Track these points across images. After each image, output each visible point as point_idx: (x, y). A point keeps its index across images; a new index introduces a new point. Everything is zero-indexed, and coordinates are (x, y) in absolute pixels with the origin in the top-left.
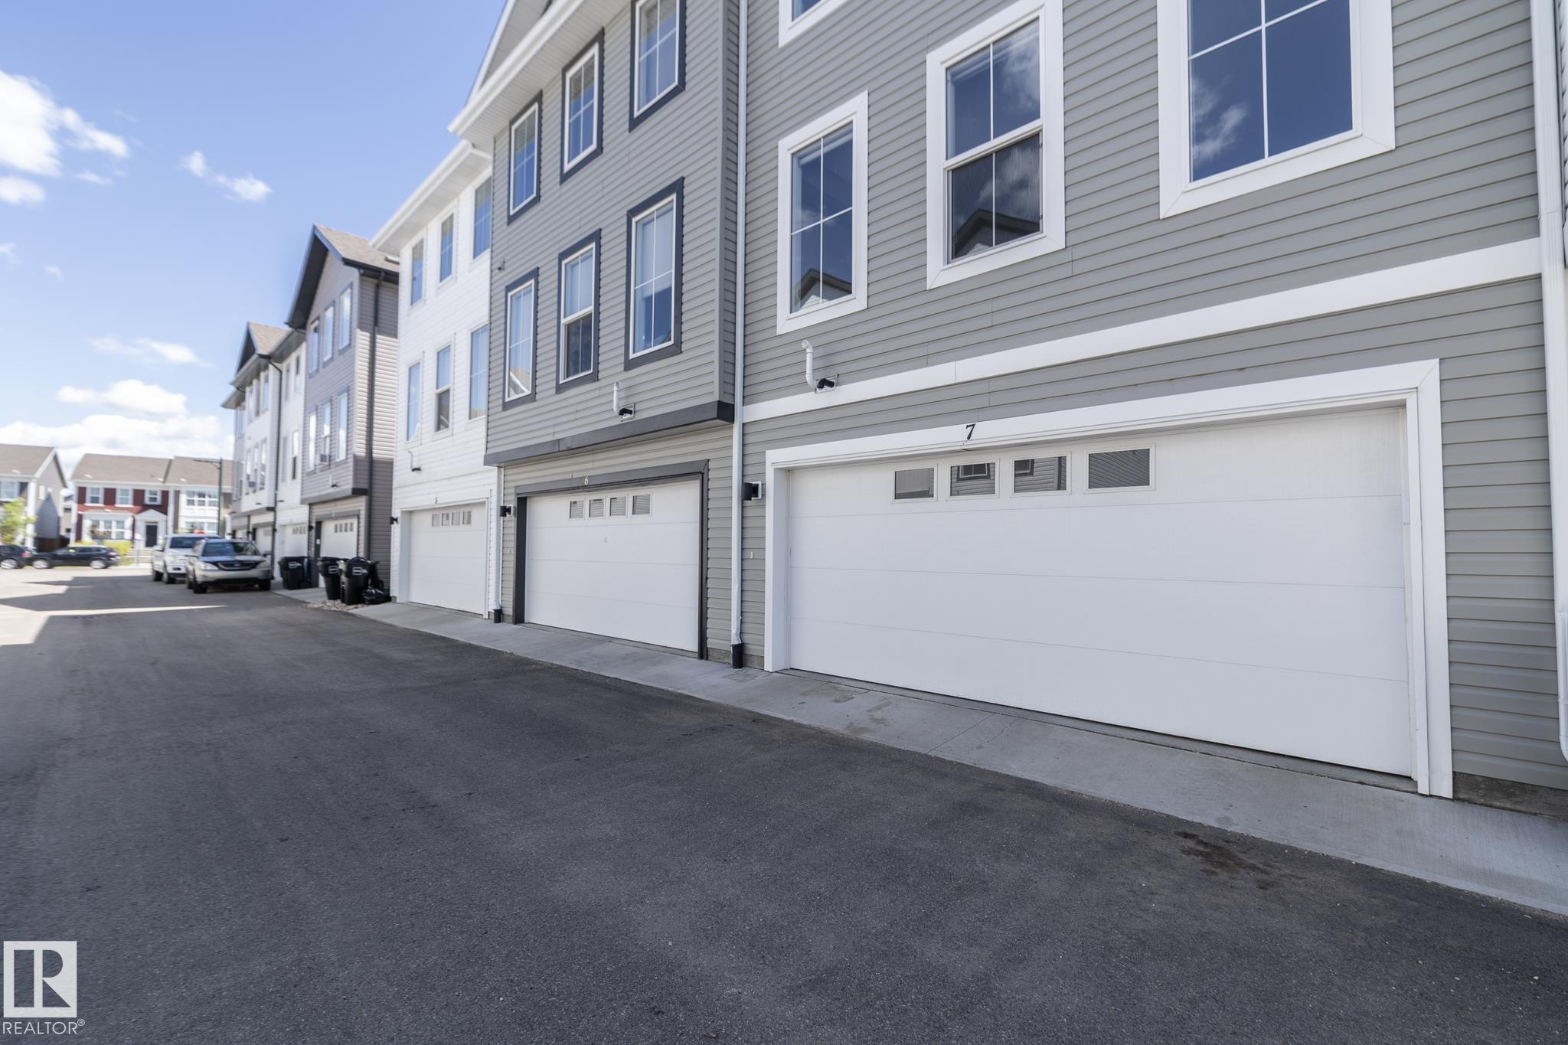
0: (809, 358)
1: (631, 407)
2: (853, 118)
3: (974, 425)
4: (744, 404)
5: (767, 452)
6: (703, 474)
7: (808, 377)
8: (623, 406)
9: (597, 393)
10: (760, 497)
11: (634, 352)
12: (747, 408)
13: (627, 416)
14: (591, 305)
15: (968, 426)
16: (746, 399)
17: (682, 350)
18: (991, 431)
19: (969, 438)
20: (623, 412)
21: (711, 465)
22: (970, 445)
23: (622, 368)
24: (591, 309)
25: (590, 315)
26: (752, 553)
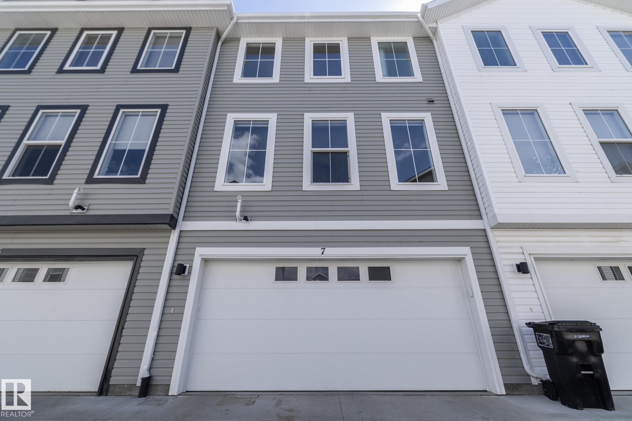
0: (239, 204)
1: (86, 206)
2: (270, 120)
3: (325, 249)
4: (183, 220)
5: (196, 248)
6: (138, 256)
7: (238, 214)
8: (78, 203)
9: (48, 192)
10: (186, 273)
11: (98, 175)
12: (185, 223)
13: (80, 211)
14: (63, 140)
15: (322, 249)
16: (185, 218)
17: (146, 182)
18: (332, 252)
19: (322, 254)
20: (78, 207)
21: (146, 252)
22: (323, 257)
23: (84, 181)
24: (63, 142)
25: (60, 146)
26: (173, 309)
